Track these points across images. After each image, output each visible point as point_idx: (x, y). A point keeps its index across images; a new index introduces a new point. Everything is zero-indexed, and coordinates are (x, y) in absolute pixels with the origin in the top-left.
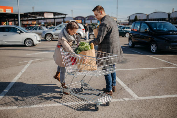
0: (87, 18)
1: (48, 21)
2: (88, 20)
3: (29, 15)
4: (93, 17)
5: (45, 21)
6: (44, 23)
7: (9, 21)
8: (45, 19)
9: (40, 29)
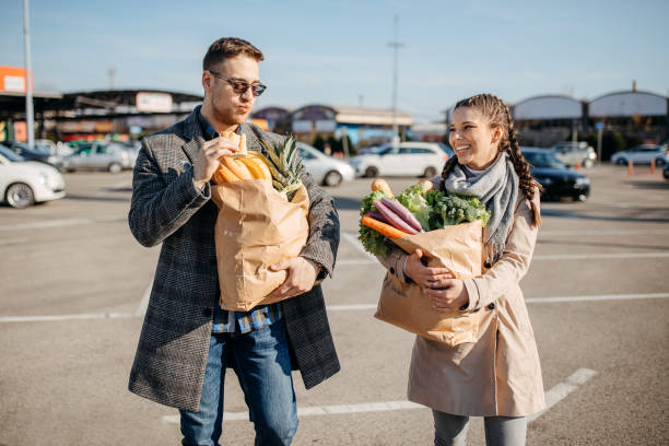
0: (299, 115)
1: (159, 121)
2: (303, 119)
3: (80, 100)
4: (321, 110)
5: (147, 123)
6: (144, 129)
7: (14, 121)
8: (143, 115)
9: (100, 150)
